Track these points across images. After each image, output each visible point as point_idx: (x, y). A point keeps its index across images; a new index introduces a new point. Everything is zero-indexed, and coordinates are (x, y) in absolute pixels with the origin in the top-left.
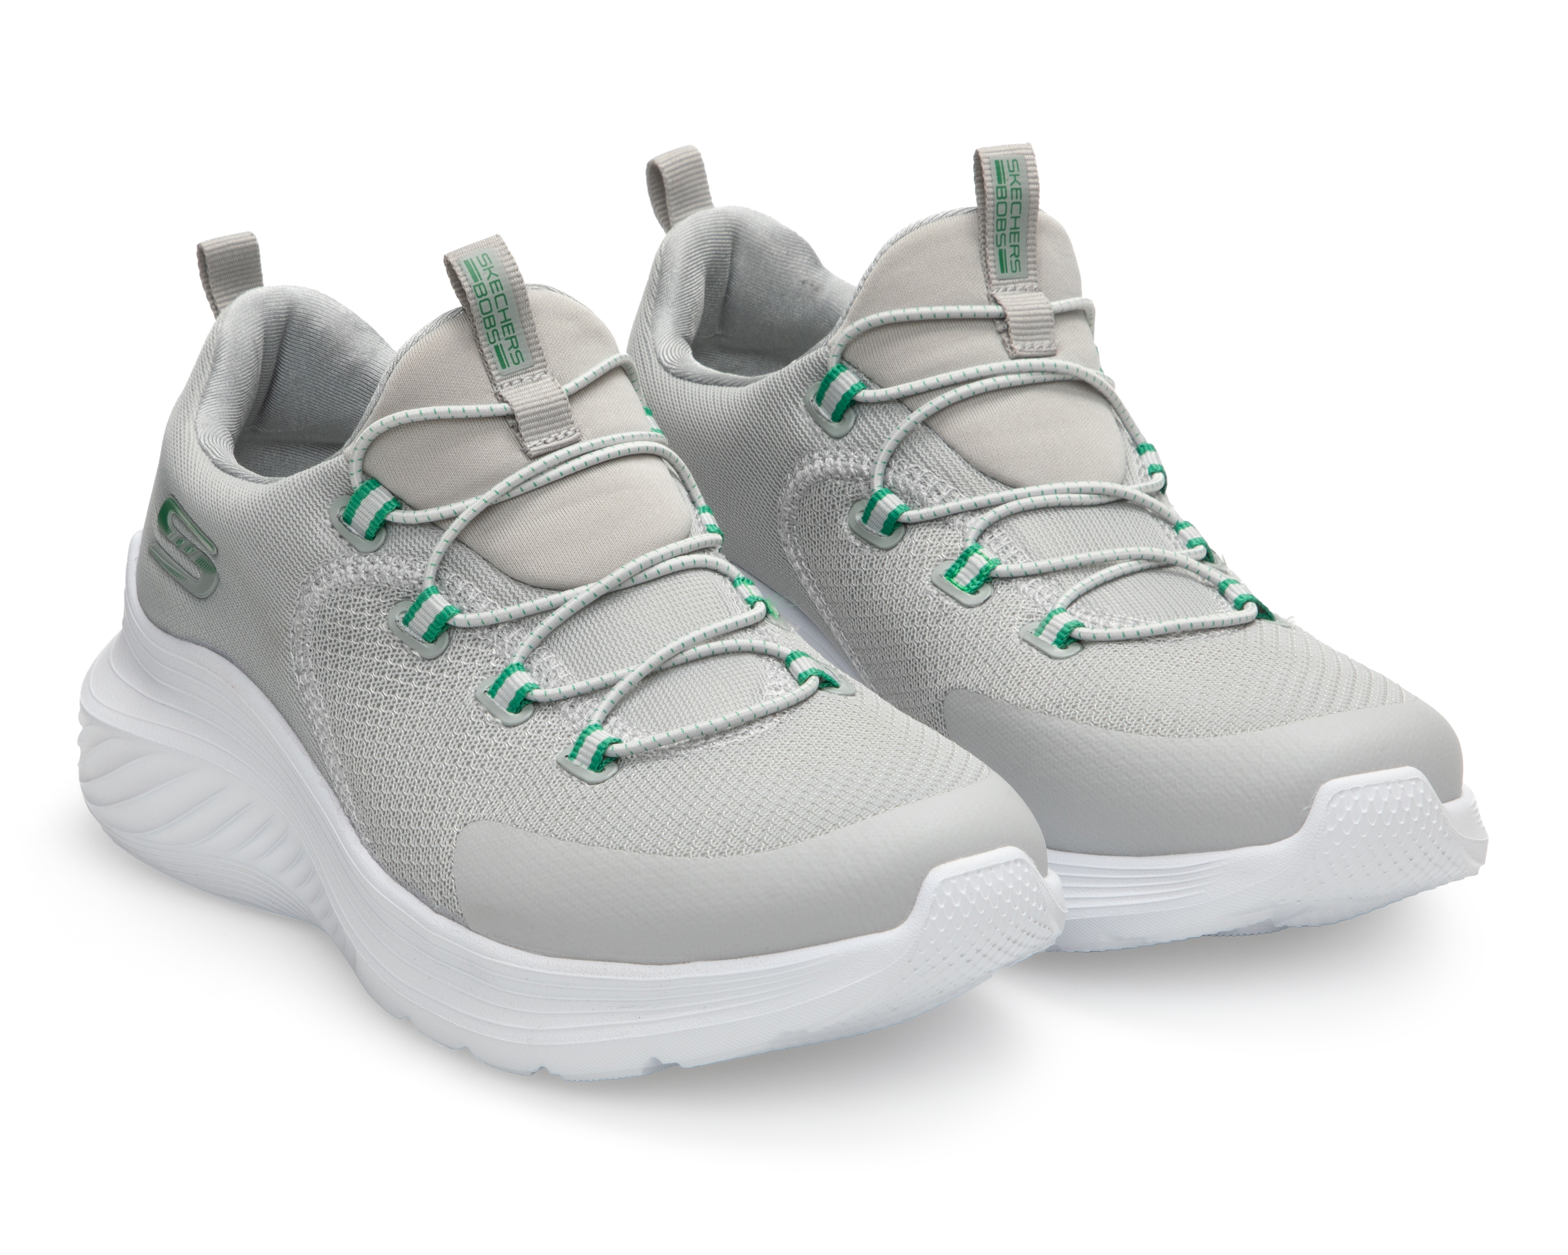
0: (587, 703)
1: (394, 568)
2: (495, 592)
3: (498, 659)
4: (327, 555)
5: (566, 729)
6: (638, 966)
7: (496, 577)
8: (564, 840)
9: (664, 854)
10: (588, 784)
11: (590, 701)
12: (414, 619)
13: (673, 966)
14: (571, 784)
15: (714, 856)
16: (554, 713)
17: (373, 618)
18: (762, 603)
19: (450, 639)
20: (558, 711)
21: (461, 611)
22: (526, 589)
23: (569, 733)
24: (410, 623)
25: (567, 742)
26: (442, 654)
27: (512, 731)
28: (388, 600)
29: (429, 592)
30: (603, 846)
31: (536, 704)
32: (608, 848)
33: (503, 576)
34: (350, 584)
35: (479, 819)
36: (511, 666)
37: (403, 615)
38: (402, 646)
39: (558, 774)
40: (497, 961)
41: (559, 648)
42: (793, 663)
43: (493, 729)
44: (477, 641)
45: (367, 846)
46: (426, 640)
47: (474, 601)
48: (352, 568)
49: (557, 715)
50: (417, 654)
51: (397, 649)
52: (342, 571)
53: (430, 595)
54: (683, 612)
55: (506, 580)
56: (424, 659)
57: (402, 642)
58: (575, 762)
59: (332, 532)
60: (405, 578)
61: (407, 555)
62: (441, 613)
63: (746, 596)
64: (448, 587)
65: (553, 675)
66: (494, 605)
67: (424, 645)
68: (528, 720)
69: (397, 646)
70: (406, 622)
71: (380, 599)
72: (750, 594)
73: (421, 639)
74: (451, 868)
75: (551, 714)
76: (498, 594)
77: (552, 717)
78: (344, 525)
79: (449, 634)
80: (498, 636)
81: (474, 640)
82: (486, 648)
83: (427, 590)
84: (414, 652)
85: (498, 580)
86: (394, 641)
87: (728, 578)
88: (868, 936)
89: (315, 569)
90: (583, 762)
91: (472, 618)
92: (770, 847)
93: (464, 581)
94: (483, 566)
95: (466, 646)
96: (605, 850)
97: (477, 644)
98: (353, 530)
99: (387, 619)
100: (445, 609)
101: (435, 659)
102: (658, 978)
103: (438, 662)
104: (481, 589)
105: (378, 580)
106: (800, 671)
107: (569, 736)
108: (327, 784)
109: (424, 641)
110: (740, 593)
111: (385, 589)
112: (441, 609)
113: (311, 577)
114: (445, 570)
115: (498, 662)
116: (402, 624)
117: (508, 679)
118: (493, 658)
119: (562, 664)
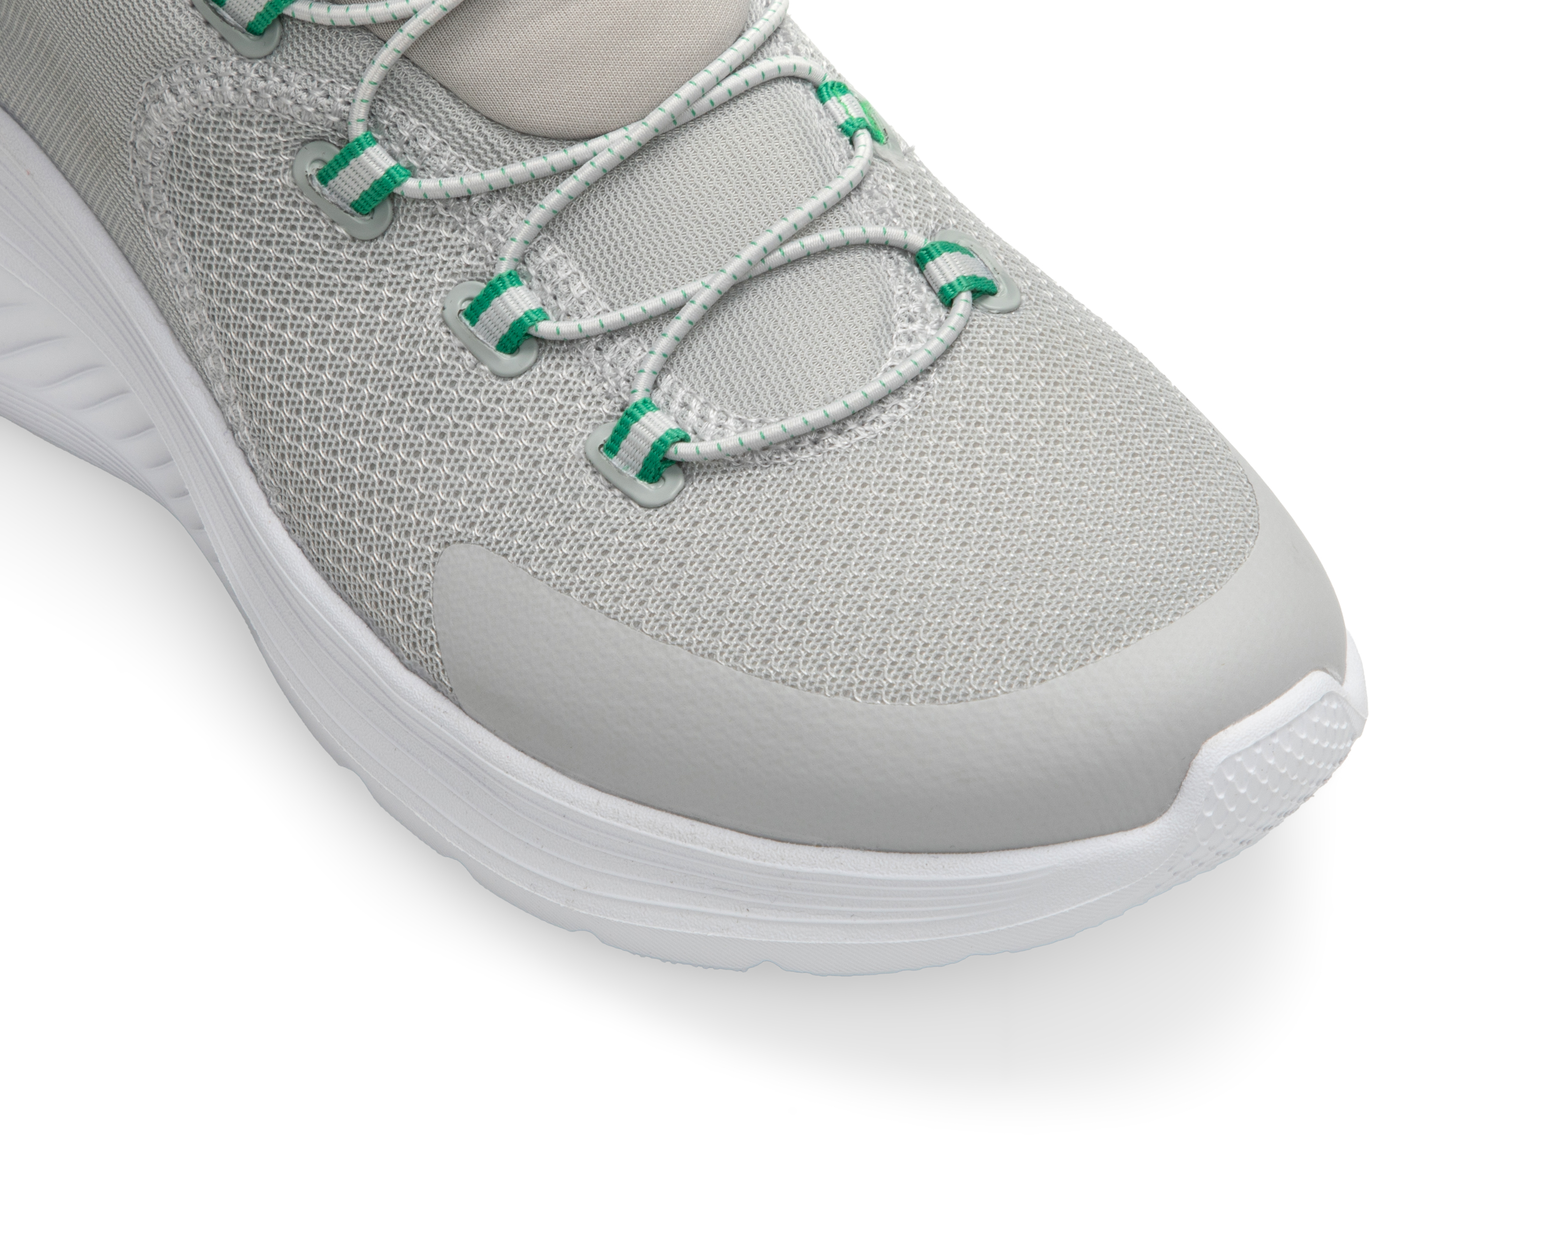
0: (622, 345)
1: (301, 93)
2: (461, 141)
3: (473, 252)
4: (187, 52)
5: (594, 391)
6: (745, 837)
7: (463, 115)
8: (615, 619)
9: (784, 681)
10: (641, 506)
11: (627, 341)
12: (337, 179)
13: (801, 848)
14: (613, 504)
15: (865, 697)
16: (571, 358)
17: (269, 163)
18: (865, 131)
19: (395, 210)
20: (578, 356)
21: (412, 172)
22: (511, 138)
23: (597, 399)
24: (330, 182)
25: (597, 413)
26: (383, 235)
27: (507, 386)
28: (291, 139)
29: (360, 145)
30: (681, 645)
31: (541, 342)
32: (690, 650)
33: (473, 115)
34: (228, 105)
35: (470, 540)
36: (500, 278)
37: (318, 166)
38: (318, 214)
39: (591, 482)
40: (514, 779)
41: (568, 239)
42: (930, 265)
43: (478, 381)
44: (437, 218)
45: (280, 514)
46: (357, 211)
47: (430, 155)
48: (231, 81)
49: (575, 362)
50: (342, 231)
51: (311, 217)
52: (215, 83)
53: (363, 149)
54: (756, 173)
55: (478, 122)
56: (354, 240)
57: (317, 207)
58: (616, 461)
59: (193, 15)
60: (317, 111)
61: (318, 73)
62: (382, 179)
63: (841, 121)
64: (388, 128)
65: (563, 288)
66: (462, 160)
67: (354, 219)
68: (530, 368)
69: (310, 212)
70: (324, 177)
71: (279, 136)
72: (847, 117)
73: (349, 209)
74: (429, 612)
75: (567, 361)
76: (467, 144)
77: (569, 366)
78: (212, 8)
79: (393, 202)
80: (472, 214)
81: (433, 216)
82: (453, 231)
83: (358, 140)
84: (338, 229)
85: (463, 120)
86: (305, 204)
87: (809, 86)
88: (1109, 837)
89: (170, 70)
90: (629, 465)
91: (429, 184)
92: (954, 696)
93: (412, 120)
94: (441, 97)
95: (419, 227)
96: (685, 655)
97: (438, 223)
98: (228, 17)
99: (292, 167)
100: (388, 172)
101: (371, 241)
102: (779, 865)
103: (377, 247)
104: (440, 135)
105: (273, 106)
106: (943, 282)
107: (599, 403)
108: (201, 383)
109: (354, 212)
110: (831, 114)
111: (286, 122)
112: (381, 173)
113: (161, 78)
114: (381, 100)
115: (474, 257)
116: (316, 182)
117: (496, 301)
118: (465, 249)
119: (575, 270)
